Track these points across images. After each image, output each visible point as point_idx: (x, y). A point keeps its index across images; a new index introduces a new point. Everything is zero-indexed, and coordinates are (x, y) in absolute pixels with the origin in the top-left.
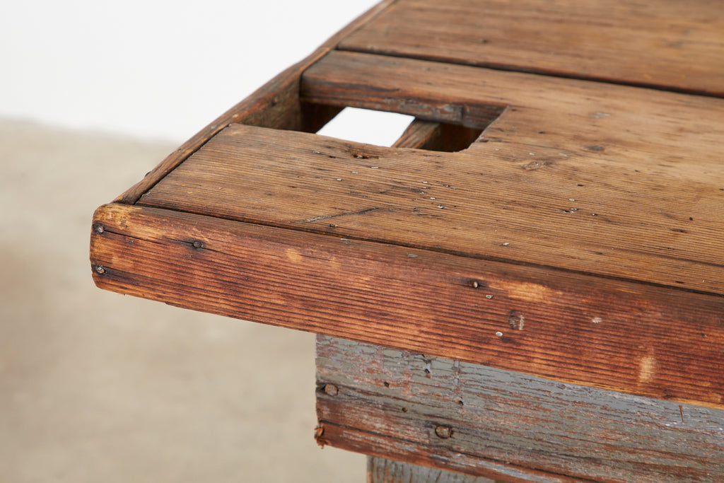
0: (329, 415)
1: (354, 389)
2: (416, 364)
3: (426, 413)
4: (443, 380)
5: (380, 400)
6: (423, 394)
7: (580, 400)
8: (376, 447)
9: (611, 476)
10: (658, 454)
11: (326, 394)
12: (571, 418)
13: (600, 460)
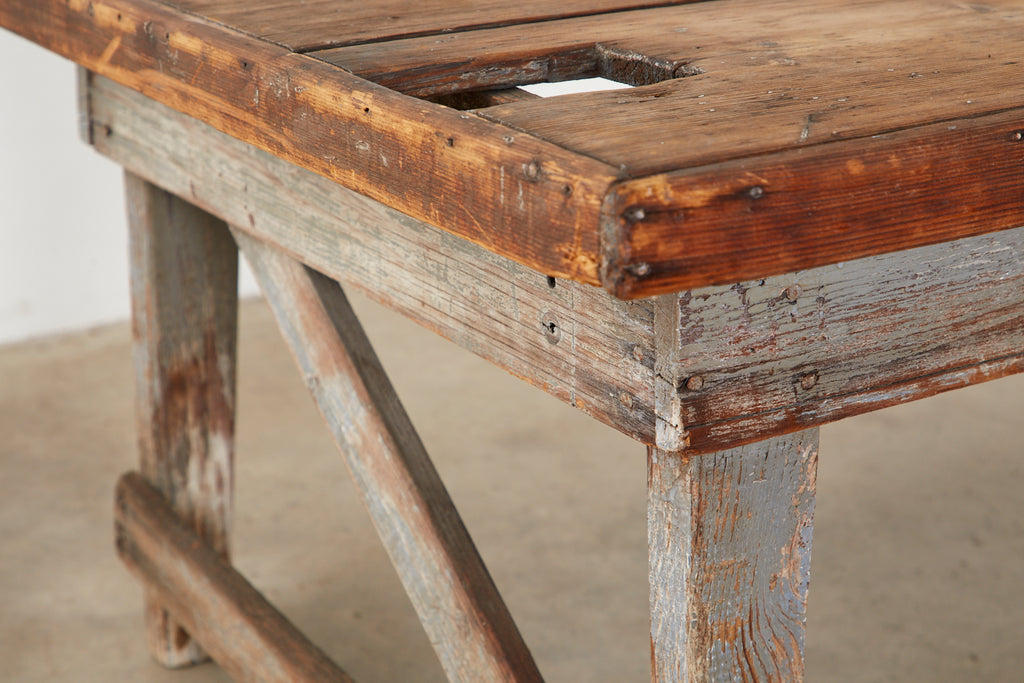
0: (694, 416)
1: (719, 371)
2: (782, 311)
3: (792, 366)
4: (809, 318)
5: (747, 372)
6: (789, 344)
7: (930, 284)
8: (745, 432)
9: (958, 357)
10: (995, 314)
11: (691, 391)
12: (923, 309)
13: (948, 344)
